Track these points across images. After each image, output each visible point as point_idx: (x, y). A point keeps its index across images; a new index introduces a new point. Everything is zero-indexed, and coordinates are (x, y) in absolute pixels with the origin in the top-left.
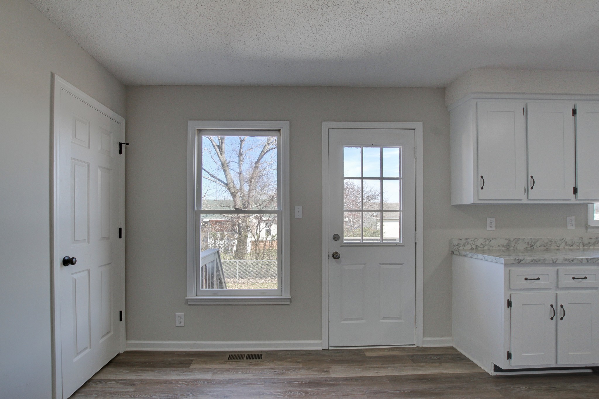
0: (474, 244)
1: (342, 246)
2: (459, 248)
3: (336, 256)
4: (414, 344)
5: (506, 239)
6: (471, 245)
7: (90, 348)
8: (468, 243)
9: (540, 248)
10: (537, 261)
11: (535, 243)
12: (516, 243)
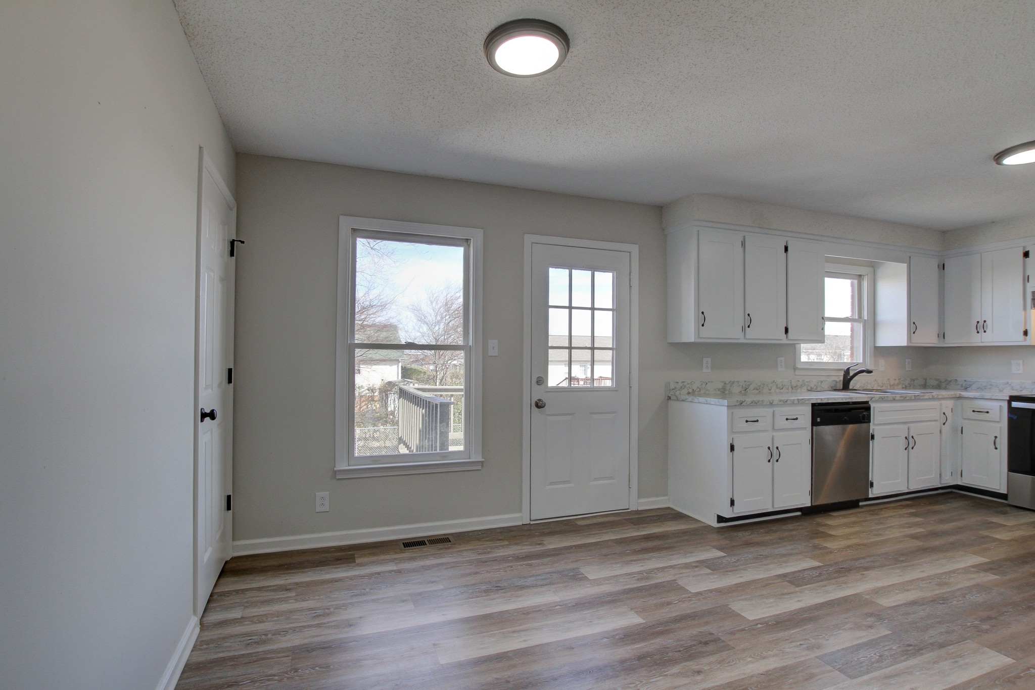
0: (691, 387)
1: (546, 392)
2: (676, 392)
3: (539, 405)
4: (628, 508)
5: (722, 382)
6: (688, 389)
8: (685, 387)
9: (753, 391)
10: (757, 402)
11: (749, 385)
12: (731, 386)
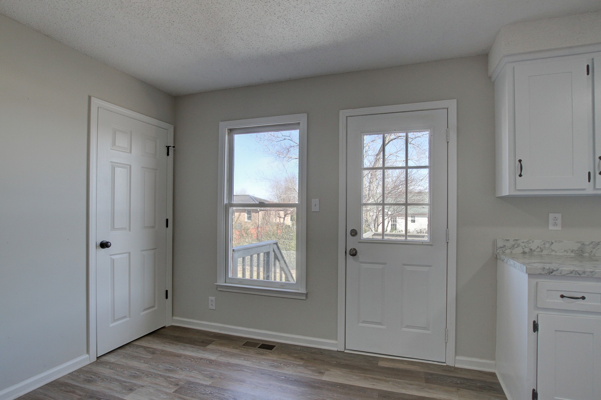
0: (527, 246)
1: (359, 242)
2: (505, 250)
3: (354, 253)
4: (444, 361)
5: (578, 242)
6: (523, 248)
7: (130, 317)
8: (518, 245)
10: (580, 273)
12: (594, 248)
